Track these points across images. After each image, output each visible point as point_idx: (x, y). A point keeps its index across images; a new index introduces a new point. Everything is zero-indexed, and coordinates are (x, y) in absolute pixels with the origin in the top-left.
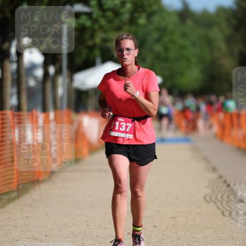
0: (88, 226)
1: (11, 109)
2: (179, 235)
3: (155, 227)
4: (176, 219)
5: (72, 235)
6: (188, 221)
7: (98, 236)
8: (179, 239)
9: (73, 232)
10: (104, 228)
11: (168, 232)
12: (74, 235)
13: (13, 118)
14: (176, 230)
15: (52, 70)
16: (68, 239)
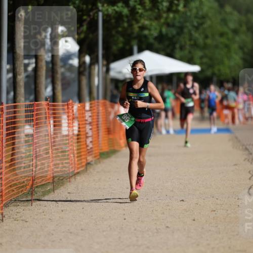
0: (125, 219)
1: (46, 100)
2: (219, 229)
3: (194, 220)
4: (216, 212)
5: (109, 229)
6: (228, 214)
7: (135, 230)
8: (220, 233)
9: (110, 226)
10: (142, 221)
11: (207, 225)
12: (111, 229)
13: (48, 109)
14: (216, 224)
15: (87, 59)
16: (104, 233)
